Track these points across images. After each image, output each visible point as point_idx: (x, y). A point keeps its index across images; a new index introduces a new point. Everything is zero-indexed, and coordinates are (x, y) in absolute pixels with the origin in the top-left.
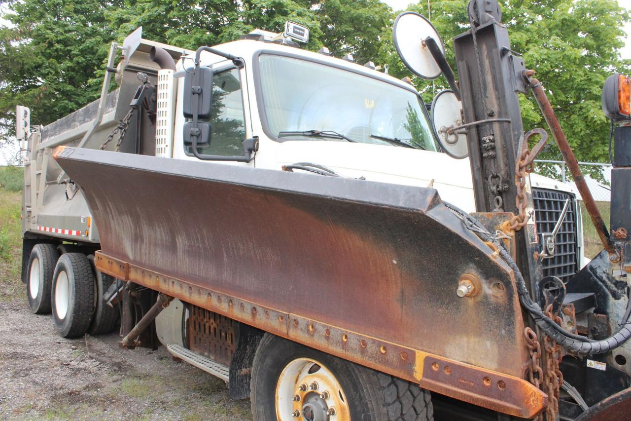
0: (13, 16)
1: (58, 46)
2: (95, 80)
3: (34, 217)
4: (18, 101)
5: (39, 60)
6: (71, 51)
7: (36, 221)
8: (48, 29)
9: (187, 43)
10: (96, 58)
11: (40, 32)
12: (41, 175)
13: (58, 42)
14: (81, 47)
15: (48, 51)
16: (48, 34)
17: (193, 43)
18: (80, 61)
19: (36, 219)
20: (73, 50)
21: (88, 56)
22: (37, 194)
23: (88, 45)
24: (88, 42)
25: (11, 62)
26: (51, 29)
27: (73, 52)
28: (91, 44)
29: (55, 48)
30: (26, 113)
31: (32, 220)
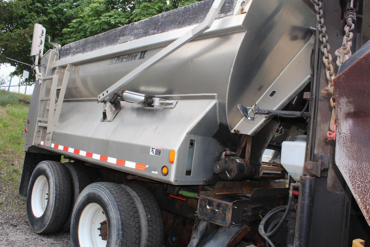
2: (69, 30)
3: (50, 133)
4: (7, 37)
5: (24, 11)
6: (47, 9)
7: (51, 138)
10: (64, 17)
12: (61, 91)
14: (54, 8)
15: (31, 7)
18: (53, 18)
19: (51, 135)
20: (48, 9)
21: (59, 15)
22: (55, 110)
23: (60, 7)
24: (61, 5)
25: (3, 9)
27: (48, 11)
28: (62, 7)
31: (47, 137)
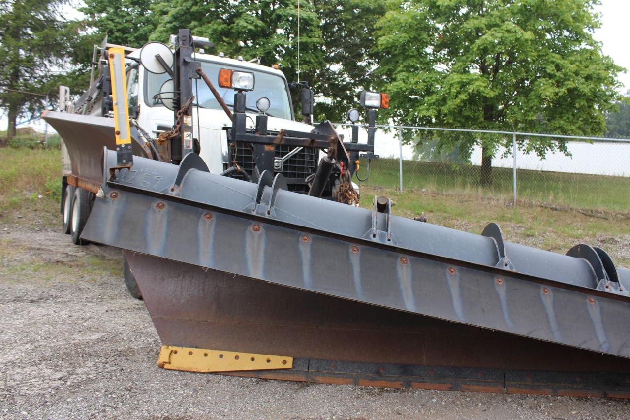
0: (85, 9)
1: (117, 34)
8: (110, 20)
9: (206, 32)
11: (103, 23)
13: (118, 31)
16: (109, 24)
17: (210, 33)
26: (112, 20)
29: (114, 36)
30: (66, 91)
